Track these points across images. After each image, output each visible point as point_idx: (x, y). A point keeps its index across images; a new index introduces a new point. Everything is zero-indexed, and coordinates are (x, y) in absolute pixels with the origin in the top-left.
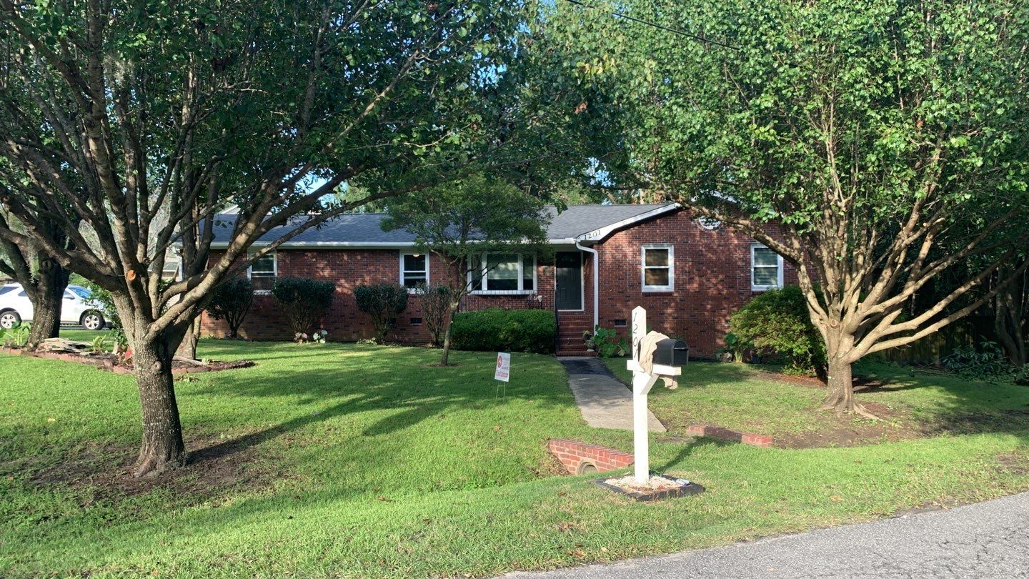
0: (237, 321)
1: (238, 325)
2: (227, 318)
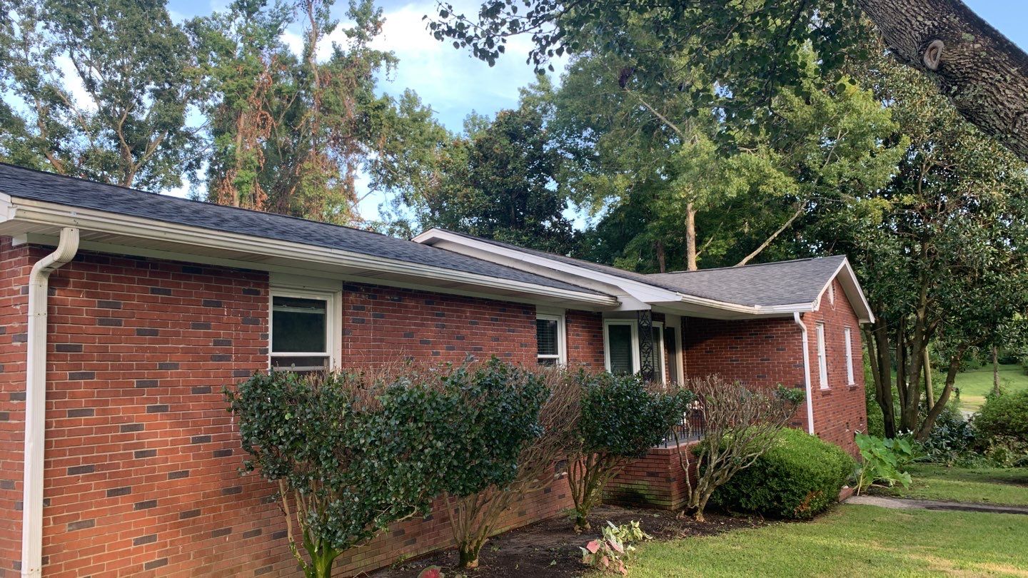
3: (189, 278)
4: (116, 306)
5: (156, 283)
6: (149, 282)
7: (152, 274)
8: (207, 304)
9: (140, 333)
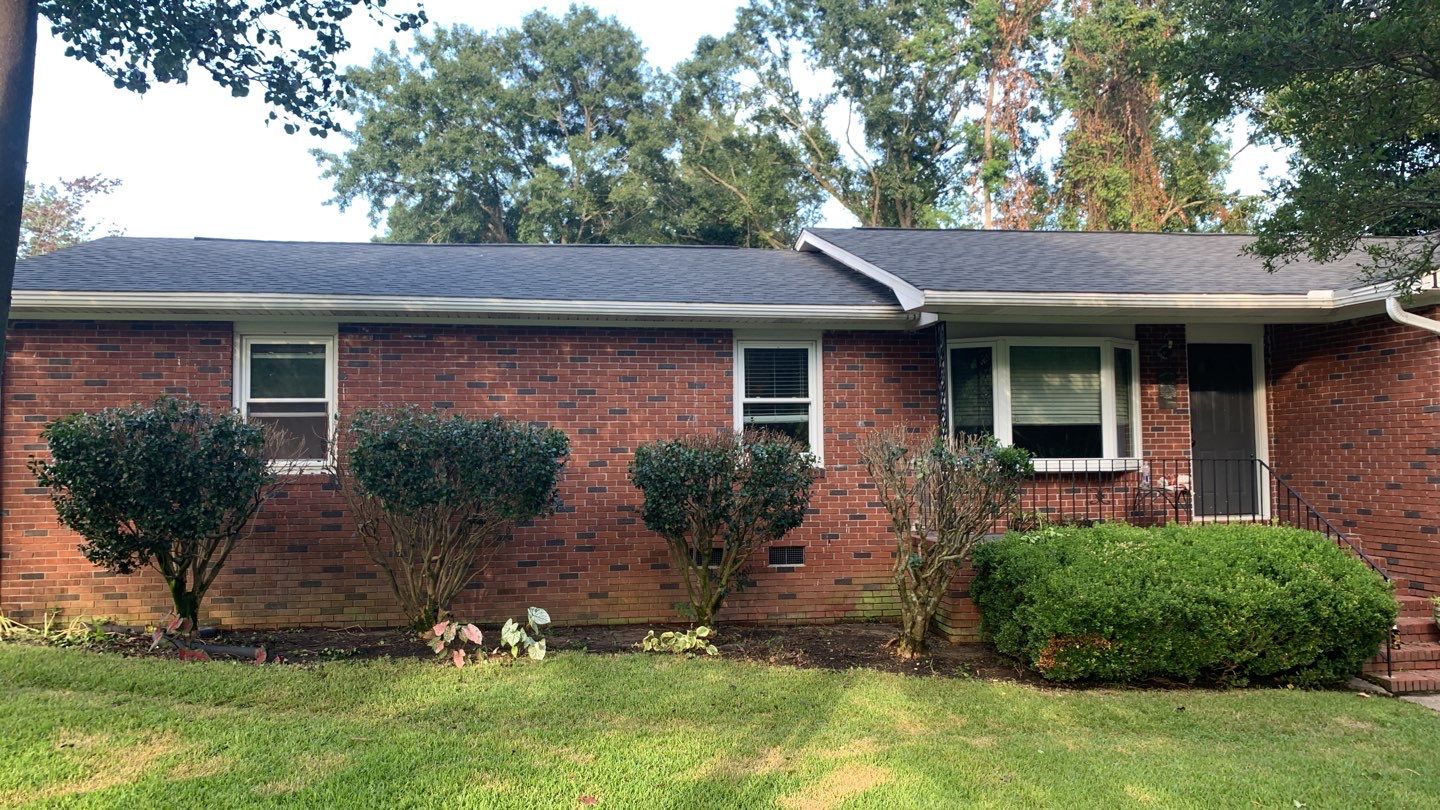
0: (198, 572)
1: (202, 587)
2: (164, 560)
3: (139, 335)
4: (67, 362)
5: (105, 341)
6: (97, 341)
7: (100, 334)
8: (158, 355)
9: (87, 383)
